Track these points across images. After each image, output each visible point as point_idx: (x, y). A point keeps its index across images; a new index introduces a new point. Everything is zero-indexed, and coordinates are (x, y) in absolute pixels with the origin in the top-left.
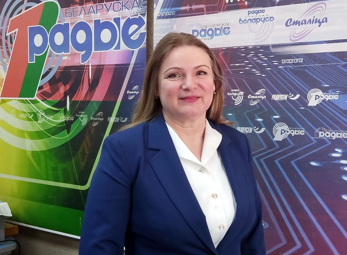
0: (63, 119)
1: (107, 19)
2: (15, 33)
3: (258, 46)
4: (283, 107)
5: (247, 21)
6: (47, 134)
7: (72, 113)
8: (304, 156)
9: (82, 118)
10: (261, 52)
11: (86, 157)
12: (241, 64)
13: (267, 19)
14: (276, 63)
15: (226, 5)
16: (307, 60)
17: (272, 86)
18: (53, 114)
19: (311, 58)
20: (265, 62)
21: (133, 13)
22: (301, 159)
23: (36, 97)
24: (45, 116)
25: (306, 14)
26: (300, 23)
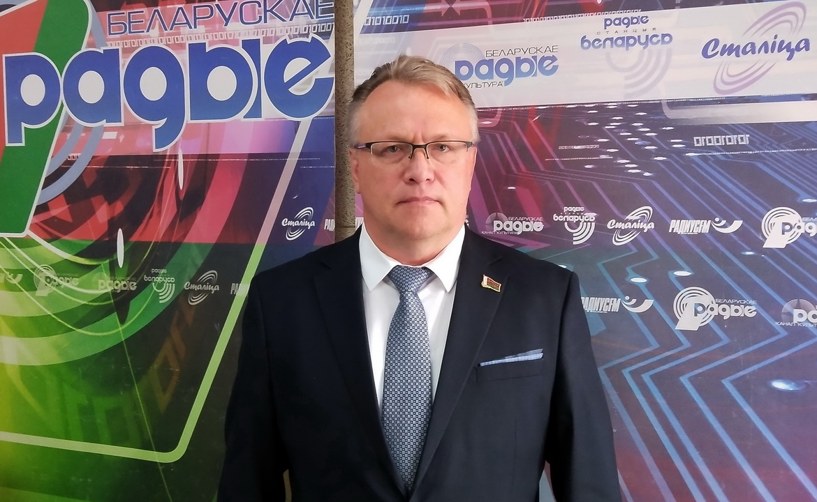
0: (108, 287)
1: (225, 42)
3: (631, 102)
4: (698, 250)
5: (602, 43)
6: (64, 324)
7: (131, 273)
8: (756, 367)
9: (160, 286)
10: (640, 119)
12: (588, 147)
13: (655, 40)
14: (678, 144)
15: (546, 4)
16: (759, 140)
17: (671, 199)
18: (77, 275)
19: (770, 135)
20: (651, 141)
21: (296, 29)
22: (749, 374)
23: (28, 232)
24: (56, 278)
25: (754, 29)
26: (741, 50)
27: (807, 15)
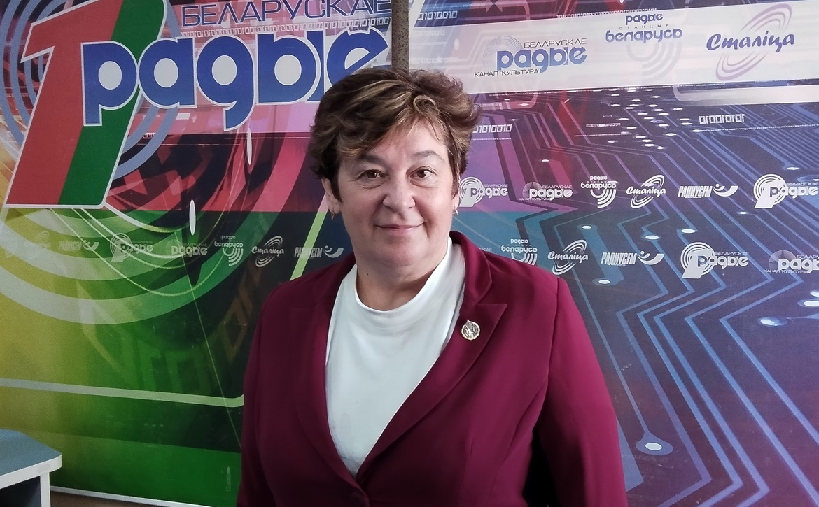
0: (180, 252)
1: (292, 33)
2: (46, 56)
3: (648, 87)
4: (702, 212)
5: (623, 36)
6: (138, 287)
7: (203, 239)
8: (748, 308)
9: (229, 250)
10: (654, 101)
11: (242, 336)
12: (611, 125)
13: (668, 34)
14: (686, 122)
15: (576, 3)
16: (752, 118)
17: (680, 169)
18: (151, 242)
19: (762, 114)
20: (664, 120)
21: (357, 22)
22: (742, 313)
23: (104, 204)
24: (132, 246)
25: (749, 26)
26: (738, 43)
27: (792, 15)
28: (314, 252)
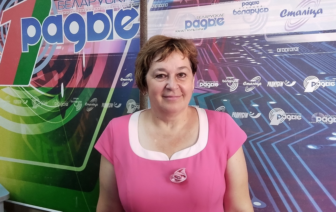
0: (58, 105)
1: (100, 11)
2: (8, 24)
3: (253, 35)
4: (279, 94)
5: (241, 12)
6: (42, 119)
7: (66, 99)
8: (301, 140)
9: (76, 104)
10: (256, 42)
11: (81, 141)
12: (236, 53)
13: (262, 10)
14: (271, 51)
16: (302, 49)
17: (268, 73)
18: (47, 100)
19: (307, 47)
20: (260, 50)
21: (126, 5)
22: (299, 142)
23: (30, 85)
24: (40, 102)
25: (300, 5)
26: (295, 14)
28: (110, 105)
